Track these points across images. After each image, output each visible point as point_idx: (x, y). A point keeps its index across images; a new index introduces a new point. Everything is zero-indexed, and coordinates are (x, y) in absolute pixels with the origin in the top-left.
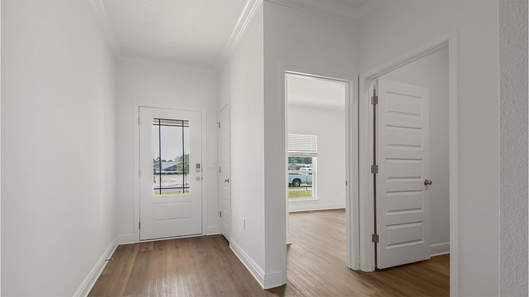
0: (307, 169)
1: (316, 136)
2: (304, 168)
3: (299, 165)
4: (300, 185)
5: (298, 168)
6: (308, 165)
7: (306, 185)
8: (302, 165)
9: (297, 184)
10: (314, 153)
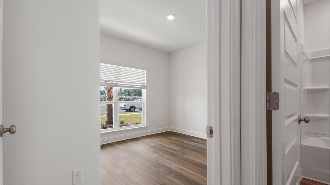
0: (139, 99)
1: (145, 71)
2: (138, 99)
3: (135, 97)
4: (135, 110)
5: (134, 99)
6: (140, 97)
7: (139, 110)
8: (137, 97)
9: (133, 109)
10: (143, 86)
